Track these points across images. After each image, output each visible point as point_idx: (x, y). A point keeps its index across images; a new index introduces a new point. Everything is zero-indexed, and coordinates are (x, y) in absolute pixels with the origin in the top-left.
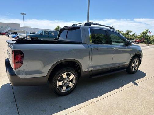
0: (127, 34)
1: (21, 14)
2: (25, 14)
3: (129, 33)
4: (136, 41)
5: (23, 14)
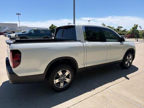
0: (118, 30)
1: (17, 14)
2: (20, 14)
3: (120, 29)
4: (126, 37)
5: (18, 14)
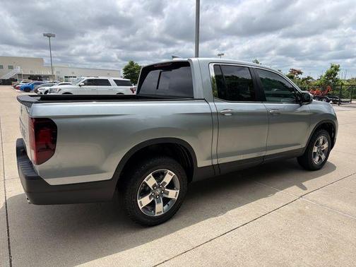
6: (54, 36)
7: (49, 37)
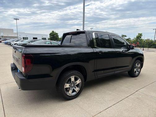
6: (18, 19)
7: (16, 20)
